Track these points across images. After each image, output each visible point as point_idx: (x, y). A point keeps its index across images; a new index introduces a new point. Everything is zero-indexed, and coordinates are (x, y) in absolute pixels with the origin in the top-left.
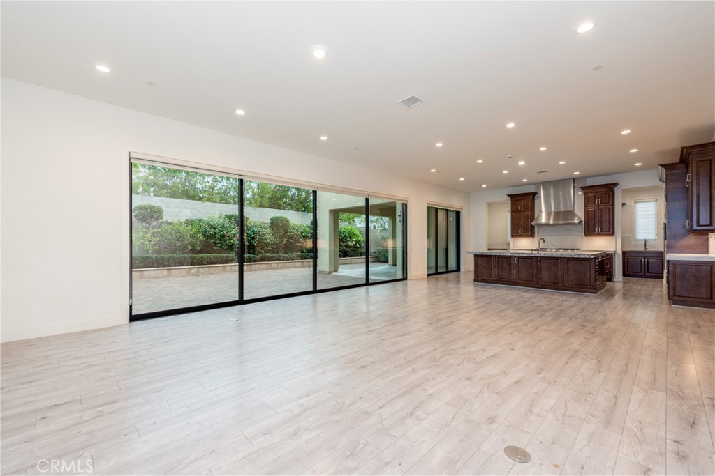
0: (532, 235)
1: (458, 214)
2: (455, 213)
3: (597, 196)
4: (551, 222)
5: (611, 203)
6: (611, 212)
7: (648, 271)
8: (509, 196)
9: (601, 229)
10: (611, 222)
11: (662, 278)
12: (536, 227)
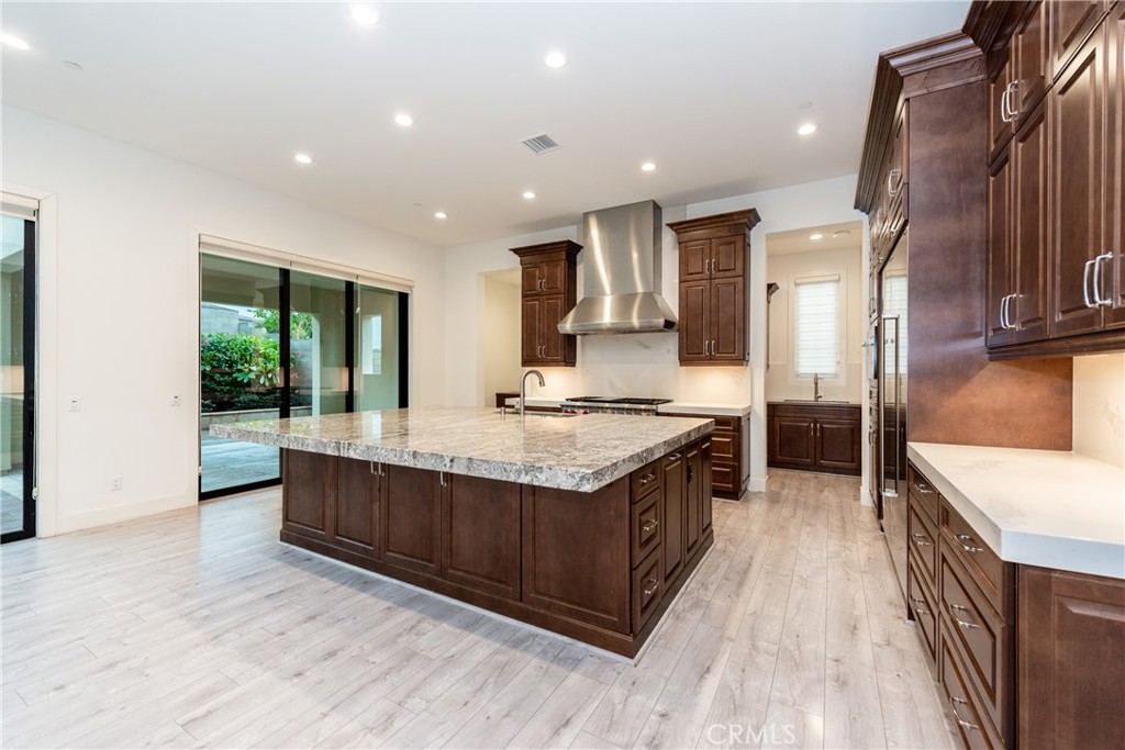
0: (569, 360)
1: (403, 299)
2: (396, 299)
3: (707, 251)
4: (635, 322)
5: (739, 271)
6: (739, 296)
7: (822, 454)
8: (516, 251)
9: (717, 345)
10: (739, 324)
11: (858, 472)
12: (579, 338)
